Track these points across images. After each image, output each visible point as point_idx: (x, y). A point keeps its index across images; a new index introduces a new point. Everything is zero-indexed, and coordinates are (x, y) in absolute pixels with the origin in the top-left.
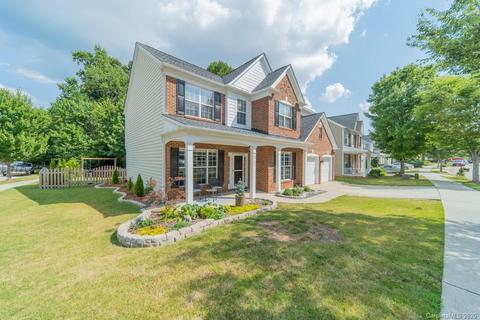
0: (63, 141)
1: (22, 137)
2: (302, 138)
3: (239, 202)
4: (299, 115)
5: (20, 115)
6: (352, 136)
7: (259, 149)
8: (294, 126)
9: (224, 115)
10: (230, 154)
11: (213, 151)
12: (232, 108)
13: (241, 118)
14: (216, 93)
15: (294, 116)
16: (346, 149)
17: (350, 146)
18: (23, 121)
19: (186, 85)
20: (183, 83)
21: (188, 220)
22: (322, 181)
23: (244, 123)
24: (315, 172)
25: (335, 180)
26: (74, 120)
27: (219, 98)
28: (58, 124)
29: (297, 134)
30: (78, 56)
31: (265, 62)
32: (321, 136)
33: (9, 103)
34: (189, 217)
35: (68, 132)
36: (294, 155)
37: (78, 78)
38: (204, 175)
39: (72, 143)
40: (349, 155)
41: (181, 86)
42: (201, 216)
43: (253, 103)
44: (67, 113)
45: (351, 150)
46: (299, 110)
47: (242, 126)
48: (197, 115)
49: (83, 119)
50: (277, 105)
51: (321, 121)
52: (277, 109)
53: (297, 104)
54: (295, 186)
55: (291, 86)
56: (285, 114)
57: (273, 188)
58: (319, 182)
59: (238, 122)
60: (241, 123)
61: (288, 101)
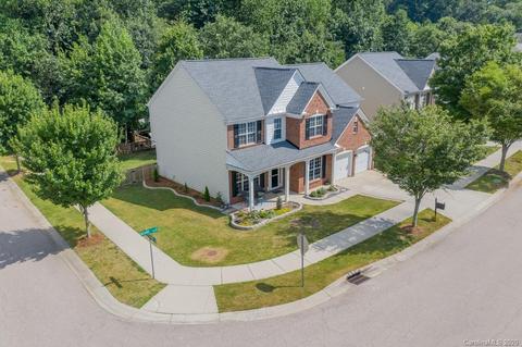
4: (330, 120)
8: (325, 133)
9: (264, 136)
13: (277, 134)
14: (258, 122)
20: (238, 127)
22: (355, 173)
29: (327, 138)
32: (355, 130)
36: (324, 160)
42: (262, 216)
43: (287, 119)
46: (331, 116)
50: (308, 122)
51: (357, 115)
52: (307, 125)
53: (329, 111)
54: (324, 184)
55: (322, 98)
56: (315, 125)
57: (304, 189)
58: (353, 174)
59: (275, 138)
60: (278, 138)
61: (319, 113)
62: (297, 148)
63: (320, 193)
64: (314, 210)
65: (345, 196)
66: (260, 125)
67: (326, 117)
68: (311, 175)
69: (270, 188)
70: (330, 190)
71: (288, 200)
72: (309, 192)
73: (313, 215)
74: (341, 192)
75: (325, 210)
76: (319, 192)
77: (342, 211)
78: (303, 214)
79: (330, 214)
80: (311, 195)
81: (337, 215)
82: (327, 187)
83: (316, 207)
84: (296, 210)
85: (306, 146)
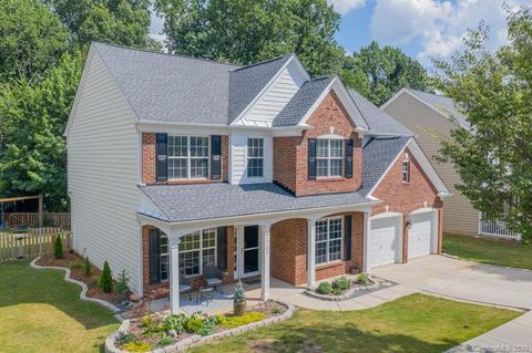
2: (362, 188)
4: (357, 151)
8: (349, 173)
9: (226, 167)
12: (239, 155)
13: (255, 168)
14: (214, 138)
15: (349, 154)
19: (169, 138)
21: (173, 336)
23: (261, 175)
24: (394, 246)
29: (354, 183)
32: (406, 177)
34: (174, 332)
36: (348, 221)
38: (197, 261)
42: (188, 328)
43: (275, 140)
47: (257, 180)
48: (185, 175)
50: (313, 146)
51: (407, 150)
52: (312, 152)
53: (355, 134)
54: (350, 271)
55: (340, 105)
56: (329, 155)
57: (305, 279)
58: (405, 259)
59: (249, 175)
60: (255, 175)
61: (335, 132)
62: (293, 194)
63: (338, 288)
64: (317, 321)
65: (390, 295)
66: (218, 144)
67: (351, 143)
68: (320, 251)
69: (239, 273)
70: (359, 282)
71: (267, 296)
72: (315, 284)
73: (312, 332)
74: (381, 287)
75: (341, 323)
76: (335, 286)
77: (384, 327)
78: (289, 327)
79: (352, 332)
80: (319, 291)
81: (368, 335)
82: (354, 277)
83: (323, 314)
84: (275, 319)
85: (310, 190)
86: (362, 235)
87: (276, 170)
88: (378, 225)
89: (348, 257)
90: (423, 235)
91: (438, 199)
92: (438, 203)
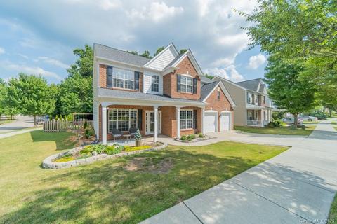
0: (67, 103)
1: (40, 102)
2: (201, 99)
3: (137, 144)
4: (198, 83)
5: (39, 89)
6: (256, 97)
7: (160, 109)
8: (195, 91)
9: (142, 86)
10: (147, 111)
11: (134, 110)
12: (148, 81)
13: (155, 88)
14: (136, 73)
15: (195, 84)
16: (249, 106)
17: (253, 103)
18: (41, 93)
19: (113, 69)
20: (111, 68)
21: (93, 154)
22: (221, 130)
23: (158, 91)
24: (215, 123)
25: (235, 129)
26: (73, 90)
27: (138, 75)
28: (65, 93)
29: (198, 96)
30: (77, 52)
31: (173, 48)
32: (219, 97)
33: (35, 82)
34: (95, 152)
35: (69, 98)
36: (195, 111)
37: (77, 65)
38: (128, 126)
39: (71, 104)
40: (253, 111)
41: (110, 69)
43: (164, 77)
44: (70, 87)
45: (256, 106)
46: (199, 80)
47: (156, 93)
48: (122, 87)
49: (78, 90)
50: (179, 79)
51: (219, 86)
53: (198, 76)
54: (196, 133)
56: (187, 83)
57: (176, 133)
58: (219, 130)
59: (152, 90)
60: (155, 91)
61: (189, 74)
62: (170, 97)
63: (190, 138)
67: (195, 80)
68: (183, 124)
72: (179, 137)
74: (210, 138)
80: (181, 139)
84: (155, 148)
85: (178, 96)
86: (201, 118)
87: (164, 89)
88: (207, 114)
89: (196, 127)
90: (226, 122)
91: (231, 108)
92: (231, 109)
